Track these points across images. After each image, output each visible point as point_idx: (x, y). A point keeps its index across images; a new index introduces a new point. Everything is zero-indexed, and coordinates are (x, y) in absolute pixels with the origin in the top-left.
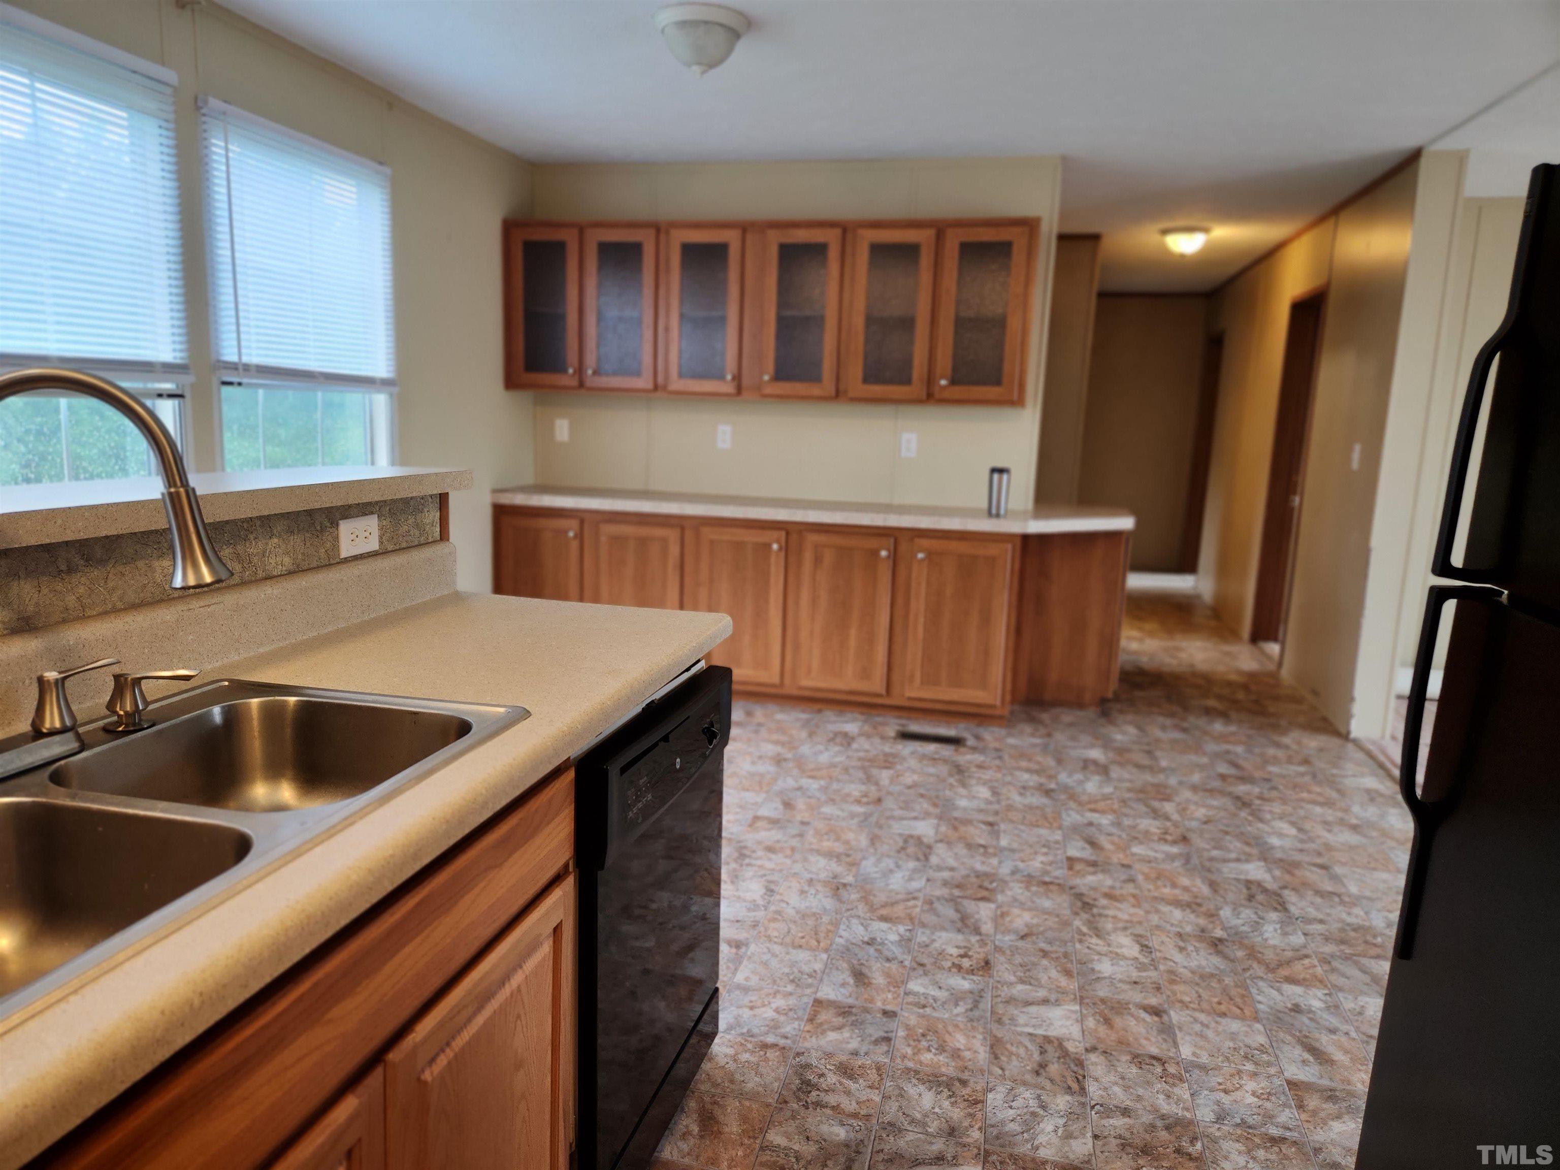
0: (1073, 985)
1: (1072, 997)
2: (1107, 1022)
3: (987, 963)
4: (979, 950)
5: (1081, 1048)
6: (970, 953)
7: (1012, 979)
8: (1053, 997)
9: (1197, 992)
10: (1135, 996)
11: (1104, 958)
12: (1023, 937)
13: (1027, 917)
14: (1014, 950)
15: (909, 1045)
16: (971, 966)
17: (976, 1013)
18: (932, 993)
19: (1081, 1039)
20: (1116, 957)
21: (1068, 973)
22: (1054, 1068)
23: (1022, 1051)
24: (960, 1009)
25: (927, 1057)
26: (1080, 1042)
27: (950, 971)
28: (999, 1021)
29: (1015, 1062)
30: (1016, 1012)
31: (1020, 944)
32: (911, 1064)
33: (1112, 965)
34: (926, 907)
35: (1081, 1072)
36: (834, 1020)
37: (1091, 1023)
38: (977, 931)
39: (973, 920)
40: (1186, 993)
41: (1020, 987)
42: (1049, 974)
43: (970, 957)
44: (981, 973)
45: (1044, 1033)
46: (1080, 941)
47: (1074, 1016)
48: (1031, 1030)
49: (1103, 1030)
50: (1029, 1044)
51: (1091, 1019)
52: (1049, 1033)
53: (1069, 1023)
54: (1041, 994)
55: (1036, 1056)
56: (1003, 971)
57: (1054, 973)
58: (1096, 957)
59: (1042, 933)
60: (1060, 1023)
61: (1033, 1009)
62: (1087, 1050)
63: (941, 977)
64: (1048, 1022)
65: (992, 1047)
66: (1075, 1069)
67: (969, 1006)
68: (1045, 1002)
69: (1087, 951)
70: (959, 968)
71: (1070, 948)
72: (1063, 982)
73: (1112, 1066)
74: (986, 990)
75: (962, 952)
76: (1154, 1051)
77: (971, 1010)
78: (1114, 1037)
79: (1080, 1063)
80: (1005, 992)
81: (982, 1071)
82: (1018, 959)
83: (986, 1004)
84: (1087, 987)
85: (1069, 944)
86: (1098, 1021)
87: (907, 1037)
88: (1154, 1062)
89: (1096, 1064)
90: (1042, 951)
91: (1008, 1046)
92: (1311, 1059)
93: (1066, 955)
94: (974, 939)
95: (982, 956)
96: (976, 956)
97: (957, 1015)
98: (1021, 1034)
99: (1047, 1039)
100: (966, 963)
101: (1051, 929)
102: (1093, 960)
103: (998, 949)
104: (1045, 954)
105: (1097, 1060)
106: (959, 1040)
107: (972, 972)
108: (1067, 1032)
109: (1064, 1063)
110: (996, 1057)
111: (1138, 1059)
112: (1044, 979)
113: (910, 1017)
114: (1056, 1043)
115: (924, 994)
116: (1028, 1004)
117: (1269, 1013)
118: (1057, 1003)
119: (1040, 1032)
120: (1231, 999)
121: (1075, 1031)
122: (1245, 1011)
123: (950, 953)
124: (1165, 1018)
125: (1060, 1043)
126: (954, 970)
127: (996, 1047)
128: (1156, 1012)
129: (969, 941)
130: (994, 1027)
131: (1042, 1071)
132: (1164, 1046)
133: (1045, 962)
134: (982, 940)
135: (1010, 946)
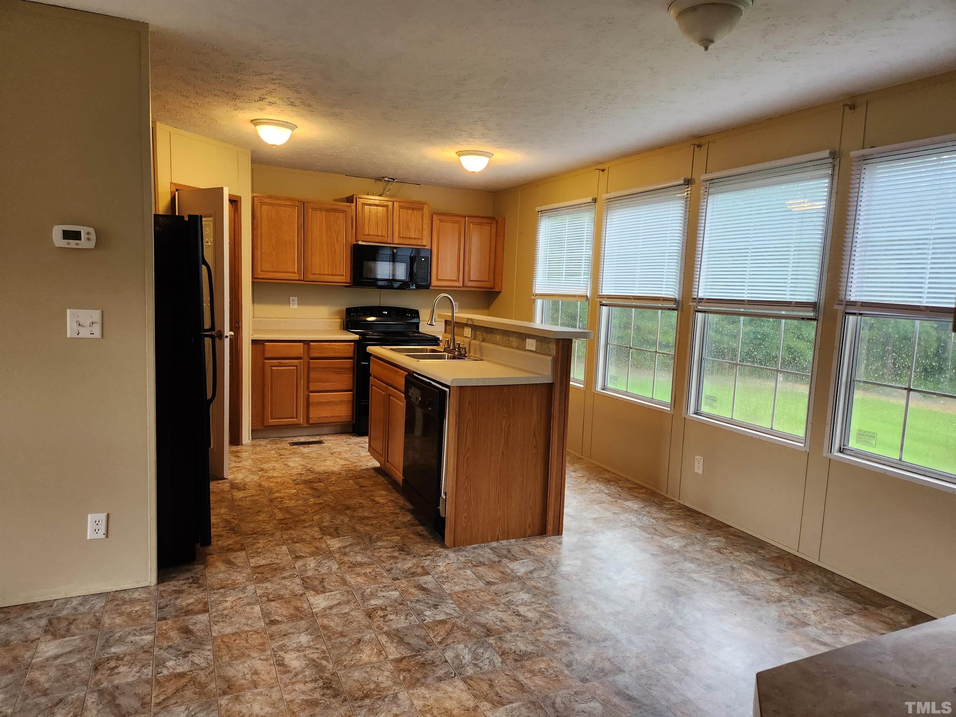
0: (319, 621)
1: (318, 615)
2: (297, 609)
3: (370, 617)
4: (379, 623)
5: (307, 594)
6: (382, 619)
7: (353, 613)
8: (328, 611)
9: (248, 643)
10: (283, 627)
11: (306, 645)
12: (359, 641)
13: (365, 657)
14: (360, 630)
15: (379, 571)
16: (377, 612)
17: (360, 592)
18: (385, 593)
19: (308, 597)
20: (299, 649)
21: (325, 627)
22: (317, 582)
23: (332, 584)
24: (368, 591)
25: (368, 570)
26: (308, 596)
27: (385, 606)
28: (348, 592)
29: (334, 579)
30: (342, 598)
31: (358, 636)
32: (373, 566)
33: (300, 642)
34: (428, 639)
35: (305, 585)
36: (415, 570)
37: (305, 606)
38: (387, 634)
39: (395, 641)
40: (256, 640)
41: (346, 611)
42: (334, 623)
43: (381, 617)
44: (370, 610)
45: (326, 594)
46: (324, 652)
47: (315, 606)
48: (332, 593)
49: (299, 604)
50: (330, 587)
51: (306, 607)
52: (324, 595)
53: (316, 602)
54: (334, 611)
55: (326, 584)
56: (358, 616)
57: (332, 624)
58: (311, 643)
59: (350, 648)
60: (320, 601)
61: (335, 602)
62: (305, 594)
63: (388, 602)
64: (326, 599)
65: (346, 582)
66: (307, 585)
67: (365, 593)
68: (331, 608)
69: (317, 646)
70: (382, 609)
71: (329, 643)
72: (326, 622)
73: (292, 591)
74: (362, 603)
75: (387, 619)
76: (273, 604)
77: (363, 592)
78: (293, 603)
79: (306, 588)
80: (352, 605)
81: (345, 572)
82: (355, 625)
83: (358, 597)
84: (312, 623)
85: (330, 647)
86: (302, 608)
87: (382, 574)
88: (272, 599)
89: (299, 590)
90: (344, 636)
91: (339, 584)
92: (190, 627)
93: (330, 638)
94: (386, 628)
95: (375, 620)
96: (378, 619)
97: (368, 588)
98: (336, 590)
99: (324, 592)
100: (380, 613)
101: (346, 654)
102: (312, 641)
103: (369, 627)
104: (342, 635)
105: (299, 591)
106: (360, 580)
107: (374, 610)
108: (315, 598)
109: (313, 586)
110: (342, 578)
111: (280, 597)
112: (336, 619)
113: (387, 581)
114: (319, 592)
115: (389, 591)
116: (339, 604)
117: (205, 645)
118: (325, 609)
119: (327, 594)
120: (227, 646)
121: (312, 600)
122: (220, 641)
123: (392, 615)
124: (267, 621)
125: (317, 592)
126: (384, 607)
127: (344, 582)
128: (273, 622)
129: (388, 626)
130: (349, 589)
131: (321, 580)
132: (268, 607)
133: (340, 629)
134: (382, 630)
135: (364, 632)
